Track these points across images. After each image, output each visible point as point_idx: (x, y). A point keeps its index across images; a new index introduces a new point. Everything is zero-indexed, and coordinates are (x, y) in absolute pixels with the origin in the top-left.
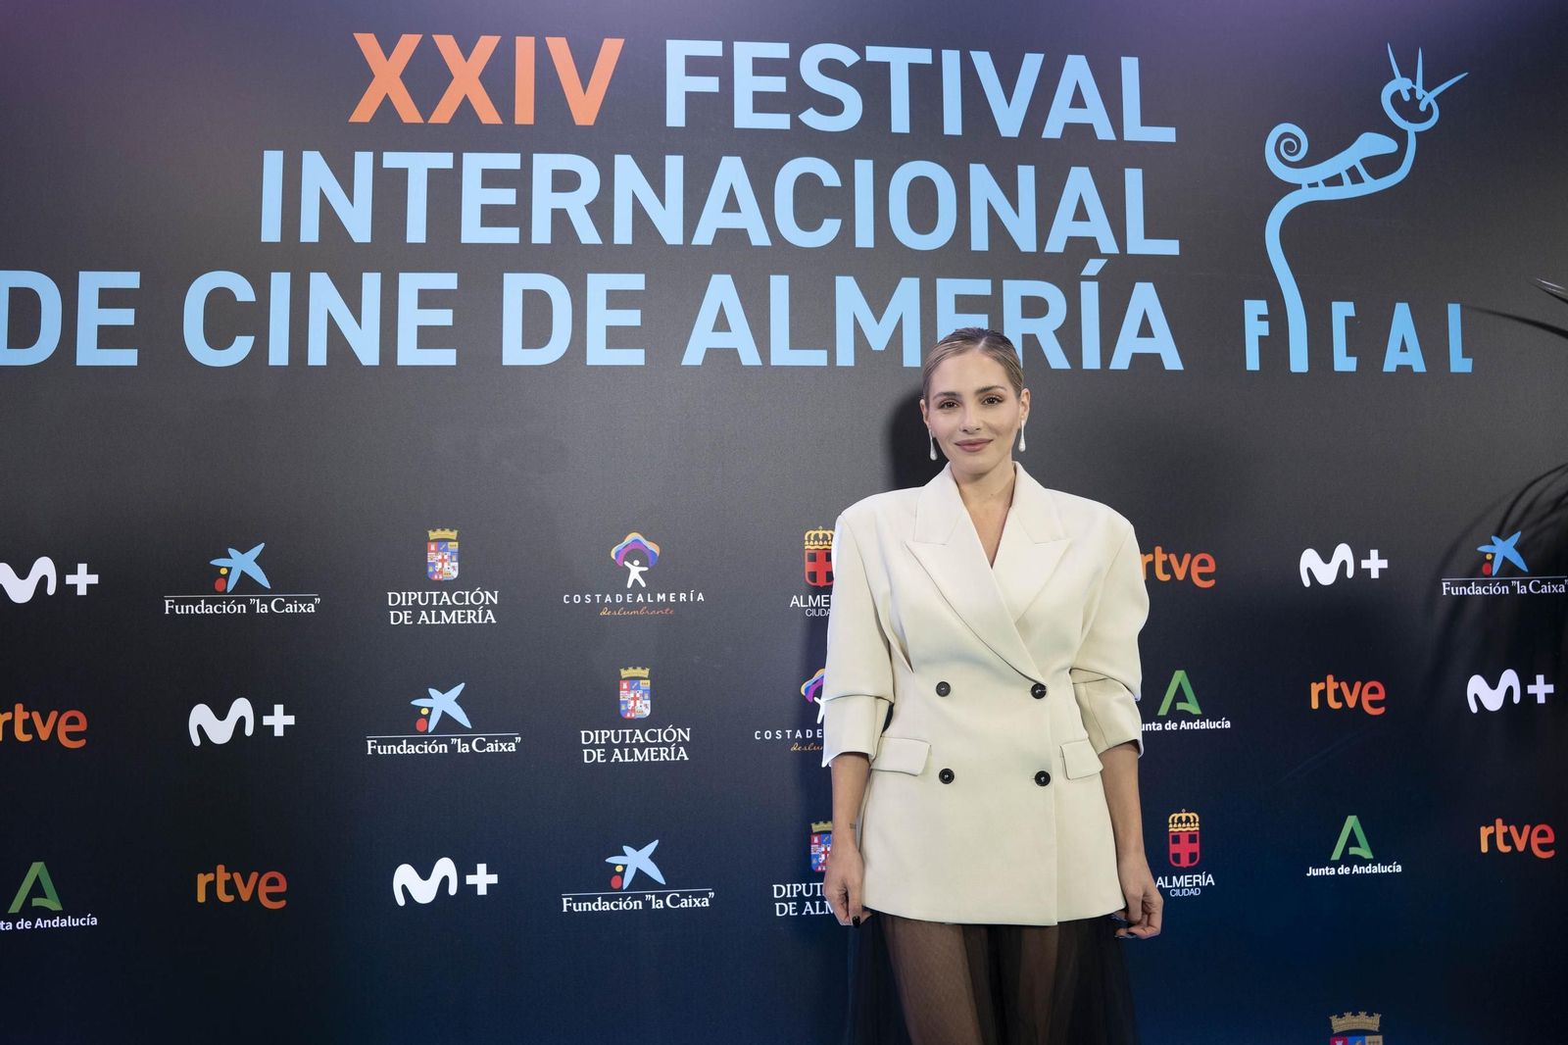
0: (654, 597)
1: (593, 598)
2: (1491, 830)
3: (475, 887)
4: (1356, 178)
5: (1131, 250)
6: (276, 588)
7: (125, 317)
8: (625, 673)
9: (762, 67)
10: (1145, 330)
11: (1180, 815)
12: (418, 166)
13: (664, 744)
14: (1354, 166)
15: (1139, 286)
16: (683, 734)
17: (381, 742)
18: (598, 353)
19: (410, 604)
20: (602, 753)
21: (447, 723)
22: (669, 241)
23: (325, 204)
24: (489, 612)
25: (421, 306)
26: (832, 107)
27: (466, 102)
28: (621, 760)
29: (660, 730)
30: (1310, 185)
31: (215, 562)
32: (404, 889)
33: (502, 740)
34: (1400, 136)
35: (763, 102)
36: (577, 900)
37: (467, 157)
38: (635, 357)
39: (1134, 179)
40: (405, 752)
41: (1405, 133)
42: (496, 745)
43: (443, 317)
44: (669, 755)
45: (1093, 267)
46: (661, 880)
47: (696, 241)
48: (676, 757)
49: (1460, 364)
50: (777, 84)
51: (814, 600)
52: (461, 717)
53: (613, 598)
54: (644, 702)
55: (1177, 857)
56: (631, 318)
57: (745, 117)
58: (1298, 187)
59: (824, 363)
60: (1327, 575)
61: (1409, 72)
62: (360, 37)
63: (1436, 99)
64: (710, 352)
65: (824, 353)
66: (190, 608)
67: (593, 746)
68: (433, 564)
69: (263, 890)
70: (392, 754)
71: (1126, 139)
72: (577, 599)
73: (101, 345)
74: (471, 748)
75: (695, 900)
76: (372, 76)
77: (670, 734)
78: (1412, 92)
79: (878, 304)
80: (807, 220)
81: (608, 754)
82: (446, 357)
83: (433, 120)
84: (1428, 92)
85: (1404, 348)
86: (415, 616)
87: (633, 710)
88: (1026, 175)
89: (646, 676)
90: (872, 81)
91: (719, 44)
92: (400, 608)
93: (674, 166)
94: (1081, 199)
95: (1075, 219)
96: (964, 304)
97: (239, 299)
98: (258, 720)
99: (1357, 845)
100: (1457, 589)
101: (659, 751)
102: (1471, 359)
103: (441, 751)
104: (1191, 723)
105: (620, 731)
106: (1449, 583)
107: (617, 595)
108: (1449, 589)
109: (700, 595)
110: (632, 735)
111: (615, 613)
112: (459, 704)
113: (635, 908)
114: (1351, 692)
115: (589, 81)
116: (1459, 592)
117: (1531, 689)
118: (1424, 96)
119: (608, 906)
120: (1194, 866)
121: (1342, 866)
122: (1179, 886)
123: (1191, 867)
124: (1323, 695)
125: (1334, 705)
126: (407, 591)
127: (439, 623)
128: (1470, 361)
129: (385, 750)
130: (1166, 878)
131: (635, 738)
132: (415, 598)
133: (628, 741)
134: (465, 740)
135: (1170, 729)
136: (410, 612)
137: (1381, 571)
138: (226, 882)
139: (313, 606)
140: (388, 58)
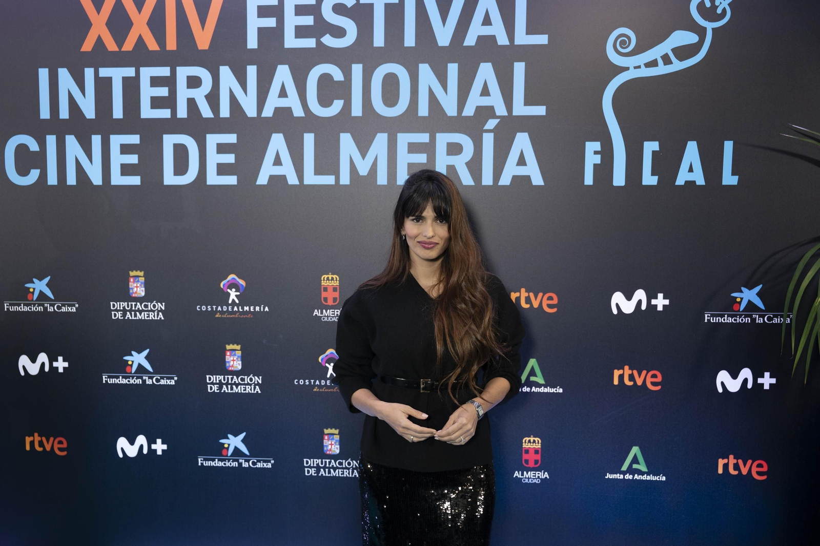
0: (243, 308)
1: (212, 308)
2: (725, 461)
3: (155, 451)
4: (666, 60)
5: (515, 113)
6: (57, 299)
8: (228, 347)
9: (300, 10)
10: (522, 162)
11: (530, 438)
12: (117, 75)
13: (248, 384)
14: (667, 54)
15: (519, 135)
16: (258, 380)
17: (109, 377)
18: (213, 179)
19: (121, 308)
20: (217, 387)
21: (141, 368)
22: (249, 115)
23: (71, 98)
24: (160, 314)
25: (122, 153)
26: (340, 32)
27: (140, 36)
28: (227, 391)
29: (246, 377)
30: (635, 68)
31: (27, 285)
32: (122, 449)
33: (168, 378)
34: (701, 32)
35: (301, 32)
36: (205, 460)
37: (142, 69)
38: (232, 180)
39: (519, 69)
40: (121, 382)
41: (705, 29)
42: (165, 381)
43: (133, 159)
44: (251, 390)
45: (491, 124)
46: (247, 452)
47: (263, 115)
48: (254, 391)
49: (729, 179)
50: (308, 20)
51: (326, 312)
52: (148, 366)
53: (222, 308)
54: (238, 362)
55: (527, 461)
56: (230, 158)
57: (291, 41)
58: (627, 69)
59: (333, 183)
60: (628, 307)
62: (83, 2)
63: (730, 5)
64: (272, 178)
65: (333, 177)
66: (16, 308)
67: (213, 383)
68: (132, 289)
69: (56, 446)
70: (115, 383)
71: (516, 43)
72: (204, 308)
74: (153, 382)
75: (264, 464)
77: (251, 380)
78: (713, 1)
79: (363, 148)
80: (325, 101)
81: (220, 388)
82: (135, 180)
83: (122, 50)
85: (691, 170)
86: (124, 315)
87: (232, 366)
88: (453, 69)
89: (239, 349)
90: (363, 15)
93: (252, 71)
94: (485, 84)
95: (482, 95)
96: (413, 148)
97: (32, 149)
98: (51, 364)
99: (638, 463)
100: (715, 318)
101: (246, 388)
102: (738, 177)
103: (138, 383)
104: (538, 389)
105: (226, 377)
106: (709, 315)
107: (224, 307)
108: (709, 318)
109: (267, 308)
110: (232, 379)
111: (223, 316)
112: (146, 359)
113: (234, 466)
114: (640, 377)
115: (205, 23)
116: (716, 320)
117: (760, 381)
118: (721, 3)
119: (221, 464)
120: (537, 467)
121: (628, 474)
122: (527, 477)
123: (535, 468)
124: (621, 377)
125: (628, 383)
126: (120, 302)
127: (136, 318)
128: (736, 178)
129: (112, 381)
130: (520, 472)
131: (234, 380)
132: (124, 306)
133: (230, 382)
134: (150, 378)
135: (525, 391)
136: (122, 313)
137: (664, 306)
138: (39, 441)
139: (74, 308)
140: (99, 14)
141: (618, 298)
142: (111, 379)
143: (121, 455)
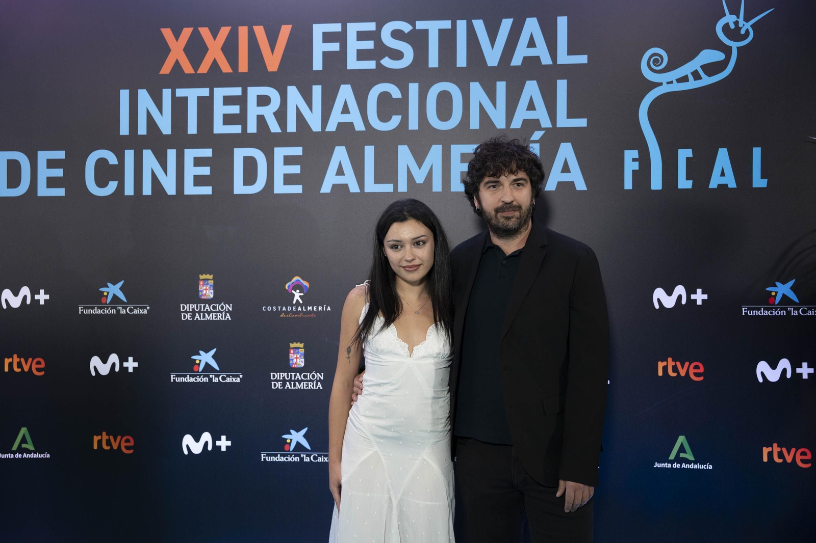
0: (306, 308)
1: (277, 308)
2: (770, 449)
3: (220, 447)
4: (696, 76)
5: (559, 125)
6: (130, 302)
7: (58, 173)
8: (292, 345)
9: (362, 36)
10: (566, 169)
12: (192, 95)
13: (310, 381)
14: (696, 70)
15: (562, 145)
16: (320, 376)
17: (177, 376)
18: (280, 188)
19: (191, 310)
20: (281, 384)
21: (208, 367)
22: (314, 130)
23: (149, 116)
24: (228, 314)
25: (195, 165)
26: (398, 55)
27: (215, 60)
28: (290, 388)
29: (308, 374)
30: (668, 83)
31: (102, 289)
32: (187, 446)
33: (234, 376)
34: (727, 50)
35: (362, 55)
36: (268, 455)
37: (216, 90)
38: (297, 189)
39: (562, 86)
40: (188, 381)
41: (730, 48)
42: (231, 379)
43: (205, 171)
44: (313, 386)
45: (537, 135)
46: (308, 447)
47: (327, 130)
48: (316, 387)
49: (759, 182)
50: (369, 45)
52: (214, 365)
53: (287, 308)
54: (301, 360)
56: (296, 169)
57: (353, 63)
58: (661, 84)
59: (392, 190)
60: (669, 302)
61: (735, 11)
62: (163, 30)
63: (751, 26)
64: (334, 186)
65: (392, 185)
66: (90, 311)
67: (277, 381)
68: (202, 291)
69: (123, 444)
70: (182, 382)
71: (558, 63)
72: (269, 309)
73: (48, 186)
74: (219, 380)
75: (325, 458)
76: (169, 50)
77: (313, 376)
78: (736, 23)
79: (420, 157)
80: (384, 116)
81: (284, 385)
82: (207, 190)
83: (198, 72)
84: (747, 22)
85: (723, 174)
86: (193, 316)
87: (296, 363)
88: (501, 87)
89: (302, 347)
90: (418, 40)
91: (340, 25)
92: (186, 312)
93: (317, 90)
94: (531, 98)
95: (527, 110)
96: (466, 158)
97: (110, 163)
98: (121, 364)
99: (685, 452)
100: (752, 311)
101: (308, 384)
102: (767, 180)
103: (205, 381)
105: (289, 374)
106: (747, 308)
107: (289, 307)
108: (746, 311)
109: (329, 307)
110: (295, 376)
111: (287, 316)
112: (213, 358)
113: (296, 461)
114: (683, 368)
115: (274, 48)
116: (753, 313)
117: (798, 370)
118: (744, 25)
119: (283, 459)
121: (676, 463)
124: (665, 369)
125: (672, 374)
126: (189, 304)
127: (204, 319)
128: (766, 181)
129: (179, 380)
131: (297, 377)
132: (193, 307)
133: (293, 379)
134: (216, 376)
136: (191, 314)
137: (703, 300)
138: (107, 440)
139: (146, 310)
140: (177, 40)
141: (659, 294)
142: (179, 378)
143: (186, 452)
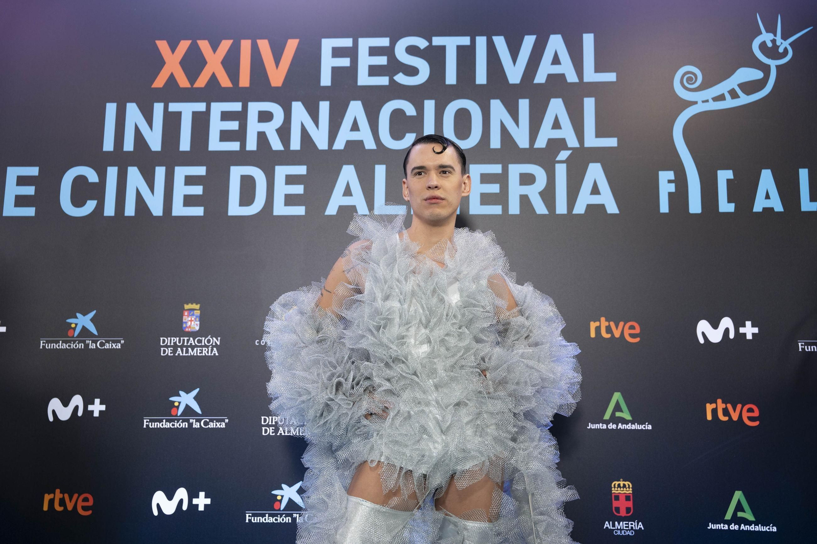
4: (733, 94)
5: (588, 144)
6: (101, 335)
7: (30, 190)
9: (374, 51)
10: (595, 191)
11: (619, 482)
12: (187, 110)
14: (733, 89)
15: (591, 165)
17: (151, 421)
18: (280, 209)
19: (172, 344)
20: (273, 429)
21: (188, 411)
22: (320, 148)
23: (137, 131)
24: (215, 349)
25: (186, 184)
26: (412, 71)
27: (214, 75)
28: (283, 434)
30: (703, 102)
31: (69, 321)
32: (158, 505)
33: (218, 421)
34: (765, 69)
35: (374, 71)
36: (254, 515)
37: (214, 106)
38: (300, 211)
39: (589, 104)
40: (164, 426)
41: (769, 67)
42: (215, 424)
43: (198, 190)
45: (564, 155)
47: (335, 148)
49: (807, 205)
50: (382, 60)
52: (196, 408)
55: (618, 509)
56: (299, 189)
57: (364, 79)
58: (696, 103)
60: (715, 336)
61: (771, 29)
62: (158, 42)
63: (790, 44)
64: (341, 208)
66: (54, 345)
67: (268, 426)
68: (186, 323)
69: (80, 504)
70: (157, 428)
71: (585, 81)
72: (263, 343)
73: (16, 205)
74: (200, 425)
78: (774, 41)
80: (397, 134)
81: (276, 431)
82: (198, 211)
83: (195, 86)
84: (785, 40)
85: (768, 197)
86: (175, 351)
88: (524, 105)
90: (435, 56)
91: (351, 40)
92: (167, 346)
93: (324, 107)
94: (557, 117)
95: (553, 128)
96: (486, 178)
97: (90, 181)
98: (85, 407)
99: (743, 511)
103: (184, 427)
104: (625, 425)
106: (803, 344)
108: (803, 347)
112: (195, 400)
113: (287, 522)
114: (735, 410)
115: (279, 62)
116: (811, 349)
118: (782, 43)
119: (271, 520)
120: (629, 516)
121: (733, 524)
122: (619, 528)
123: (627, 517)
124: (714, 411)
125: (723, 418)
126: (171, 337)
127: (187, 355)
128: (815, 204)
129: (153, 425)
130: (611, 522)
132: (175, 341)
134: (197, 421)
135: (611, 428)
136: (172, 349)
137: (753, 334)
138: (60, 499)
139: (120, 344)
140: (173, 53)
141: (703, 326)
143: (156, 513)
